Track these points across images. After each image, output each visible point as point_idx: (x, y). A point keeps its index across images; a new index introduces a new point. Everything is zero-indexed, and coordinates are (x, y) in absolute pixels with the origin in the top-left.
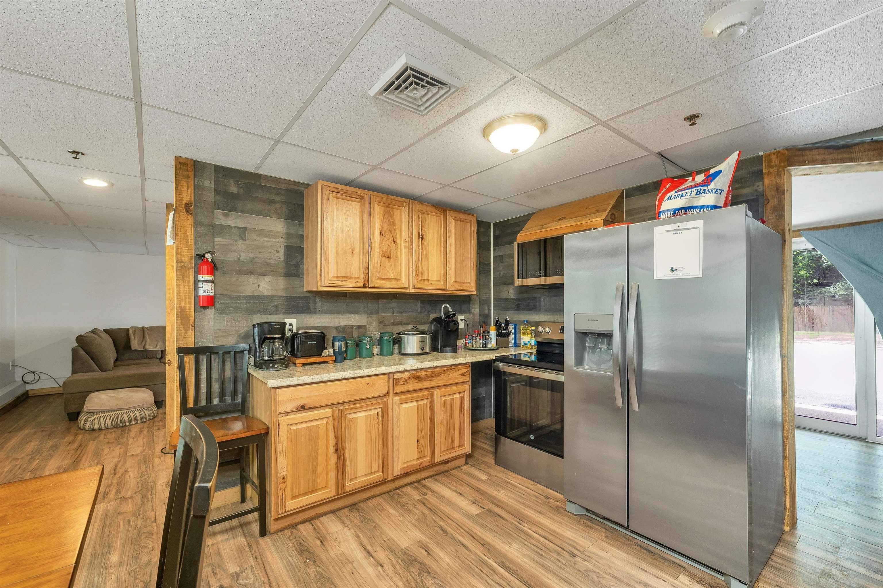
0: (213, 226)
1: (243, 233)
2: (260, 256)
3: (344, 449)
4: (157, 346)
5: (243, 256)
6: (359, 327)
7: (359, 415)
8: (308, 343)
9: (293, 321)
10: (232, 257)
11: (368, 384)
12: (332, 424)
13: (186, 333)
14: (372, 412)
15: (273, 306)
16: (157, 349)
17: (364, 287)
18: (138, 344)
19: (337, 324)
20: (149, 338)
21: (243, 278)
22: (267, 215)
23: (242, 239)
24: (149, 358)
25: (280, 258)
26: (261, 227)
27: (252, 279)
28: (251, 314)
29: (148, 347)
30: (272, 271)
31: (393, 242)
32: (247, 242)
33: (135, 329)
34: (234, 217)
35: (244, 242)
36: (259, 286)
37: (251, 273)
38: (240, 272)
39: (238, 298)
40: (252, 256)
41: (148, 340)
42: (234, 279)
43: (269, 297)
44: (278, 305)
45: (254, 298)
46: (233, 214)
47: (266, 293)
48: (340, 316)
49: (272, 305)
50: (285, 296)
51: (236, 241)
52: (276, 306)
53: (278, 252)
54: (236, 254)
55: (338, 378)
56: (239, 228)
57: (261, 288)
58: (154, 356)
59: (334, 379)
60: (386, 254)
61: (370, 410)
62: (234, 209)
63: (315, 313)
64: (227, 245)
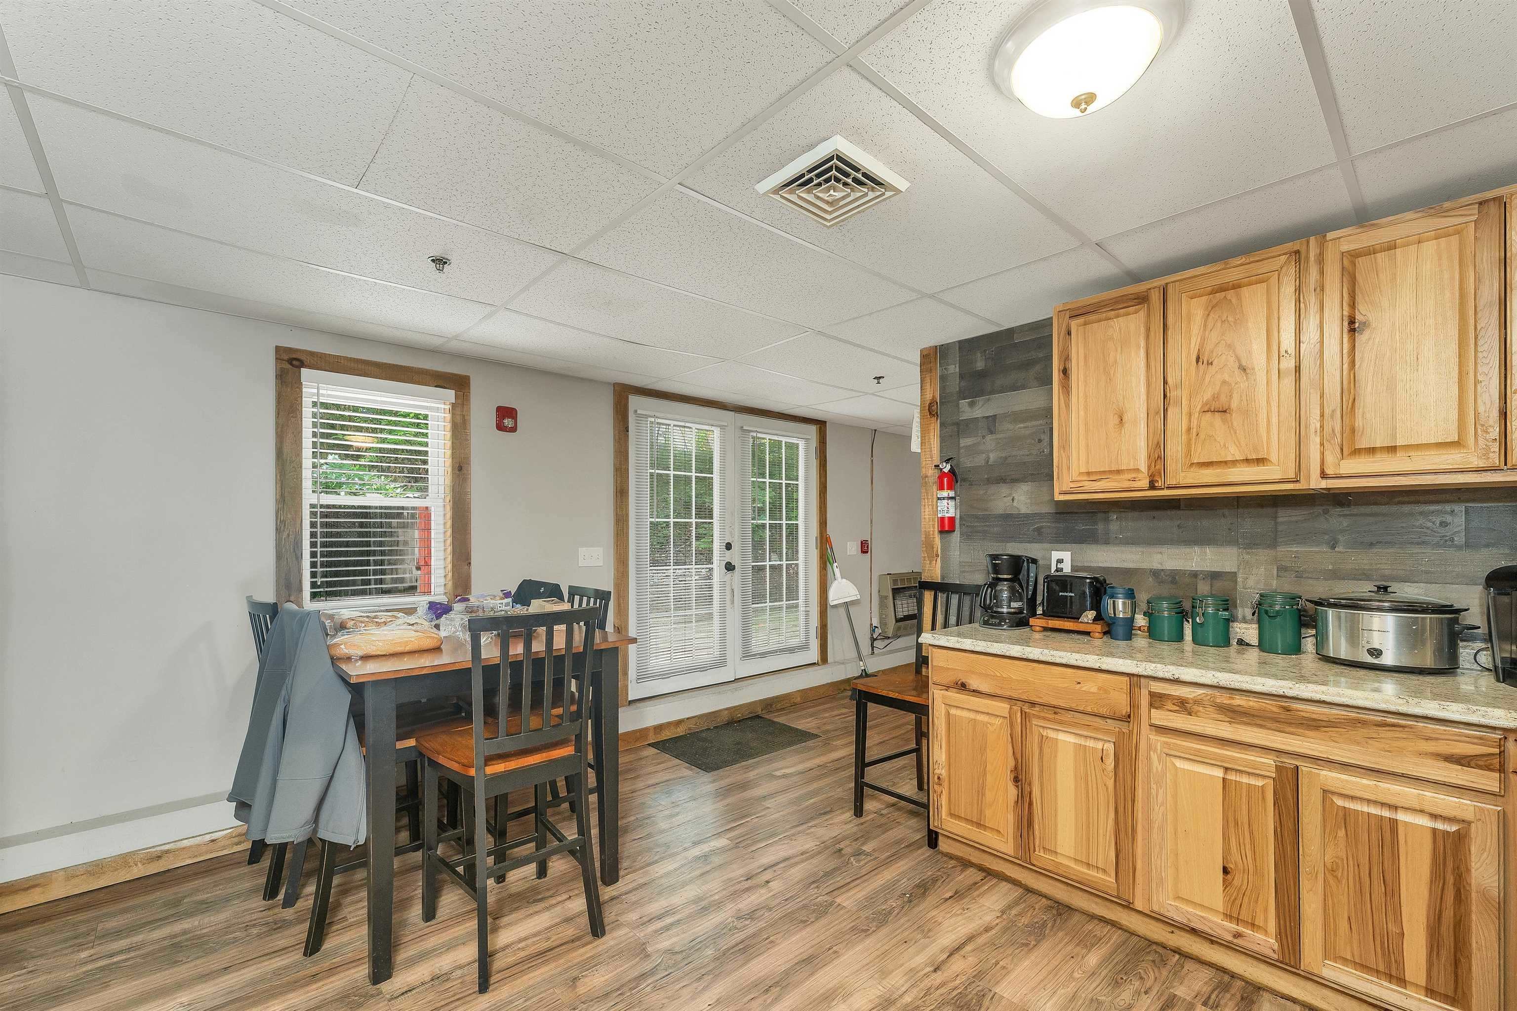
0: (957, 424)
1: (992, 422)
2: (1014, 453)
3: (1030, 784)
5: (992, 456)
6: (1215, 576)
7: (1062, 736)
8: (1060, 594)
9: (1066, 556)
10: (980, 460)
11: (1079, 683)
12: (1009, 732)
13: (930, 563)
14: (1090, 743)
15: (1034, 530)
17: (1152, 487)
19: (1156, 566)
21: (993, 489)
22: (1023, 387)
23: (991, 433)
25: (1044, 452)
26: (1017, 408)
27: (1004, 489)
28: (1003, 541)
30: (1032, 474)
31: (1237, 371)
32: (998, 436)
34: (981, 403)
35: (994, 437)
36: (1013, 500)
37: (1002, 480)
38: (989, 481)
39: (985, 518)
40: (1003, 455)
42: (982, 492)
43: (1027, 516)
44: (1042, 527)
45: (1007, 517)
46: (981, 400)
47: (1024, 510)
48: (1164, 549)
49: (1032, 528)
50: (1052, 513)
51: (984, 437)
52: (1039, 530)
53: (1040, 441)
54: (984, 455)
55: (1015, 656)
56: (987, 417)
57: (1016, 501)
59: (1007, 654)
60: (1214, 405)
61: (1086, 737)
62: (981, 393)
63: (1107, 542)
64: (974, 445)
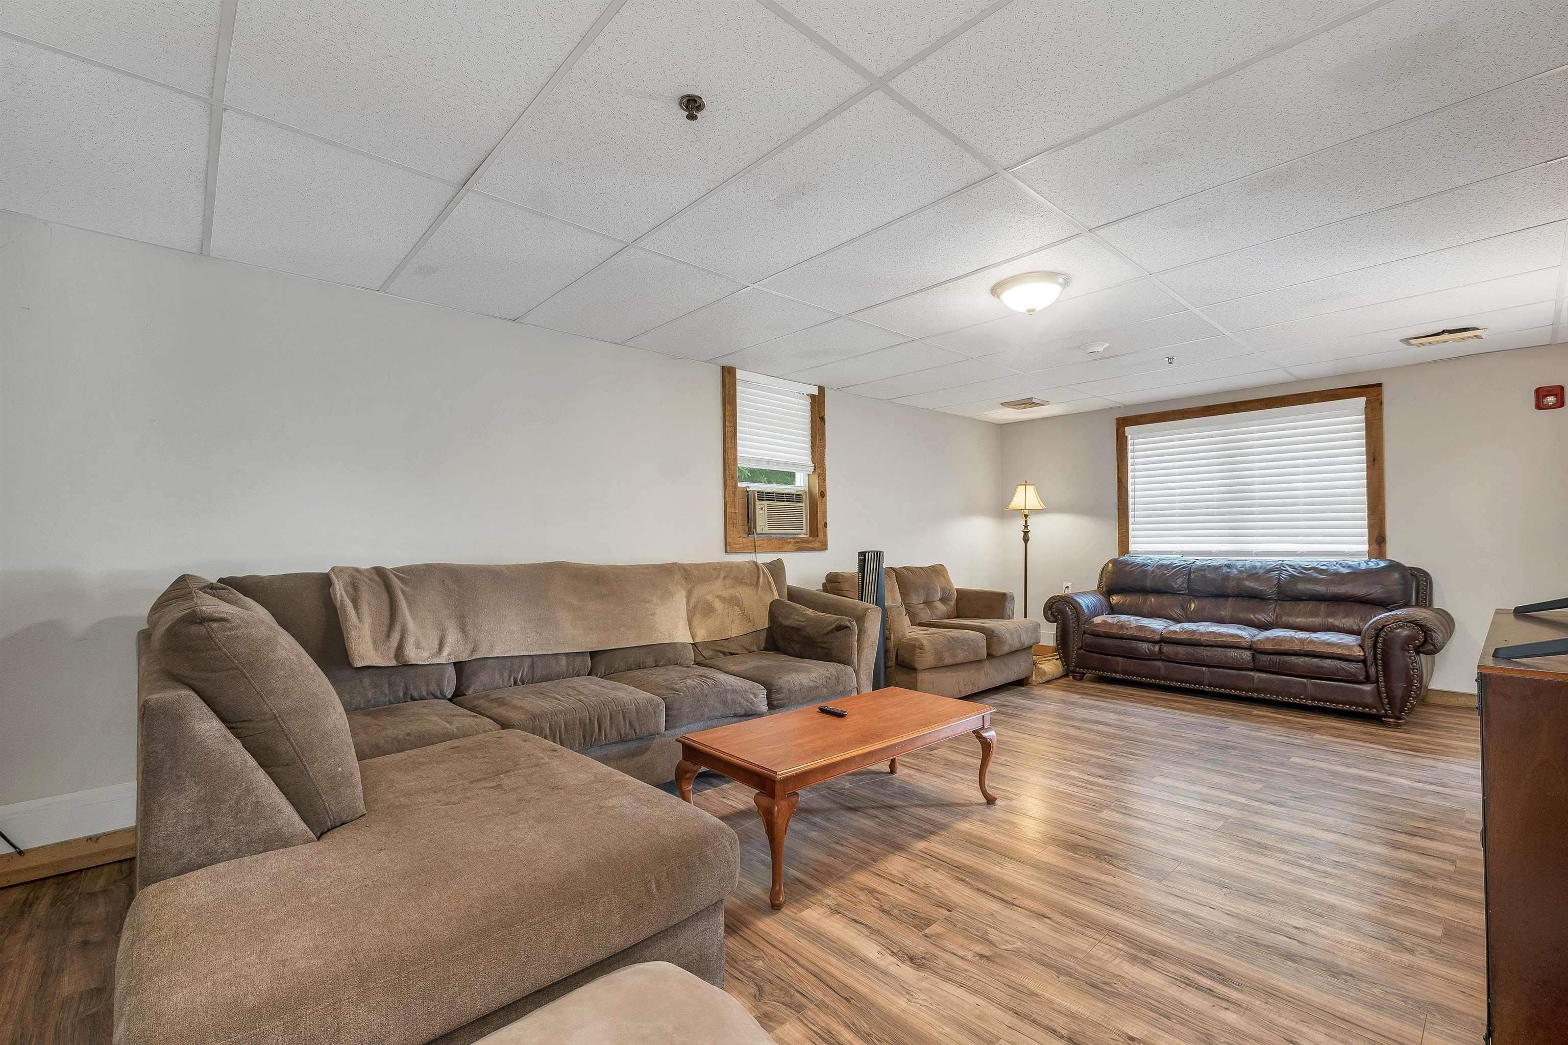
4: (441, 645)
16: (443, 659)
18: (374, 643)
20: (410, 610)
24: (413, 699)
29: (413, 655)
33: (352, 577)
41: (411, 625)
58: (433, 688)
